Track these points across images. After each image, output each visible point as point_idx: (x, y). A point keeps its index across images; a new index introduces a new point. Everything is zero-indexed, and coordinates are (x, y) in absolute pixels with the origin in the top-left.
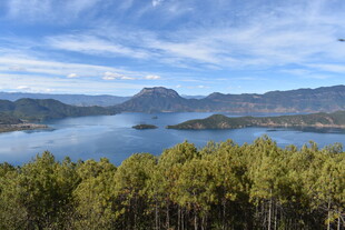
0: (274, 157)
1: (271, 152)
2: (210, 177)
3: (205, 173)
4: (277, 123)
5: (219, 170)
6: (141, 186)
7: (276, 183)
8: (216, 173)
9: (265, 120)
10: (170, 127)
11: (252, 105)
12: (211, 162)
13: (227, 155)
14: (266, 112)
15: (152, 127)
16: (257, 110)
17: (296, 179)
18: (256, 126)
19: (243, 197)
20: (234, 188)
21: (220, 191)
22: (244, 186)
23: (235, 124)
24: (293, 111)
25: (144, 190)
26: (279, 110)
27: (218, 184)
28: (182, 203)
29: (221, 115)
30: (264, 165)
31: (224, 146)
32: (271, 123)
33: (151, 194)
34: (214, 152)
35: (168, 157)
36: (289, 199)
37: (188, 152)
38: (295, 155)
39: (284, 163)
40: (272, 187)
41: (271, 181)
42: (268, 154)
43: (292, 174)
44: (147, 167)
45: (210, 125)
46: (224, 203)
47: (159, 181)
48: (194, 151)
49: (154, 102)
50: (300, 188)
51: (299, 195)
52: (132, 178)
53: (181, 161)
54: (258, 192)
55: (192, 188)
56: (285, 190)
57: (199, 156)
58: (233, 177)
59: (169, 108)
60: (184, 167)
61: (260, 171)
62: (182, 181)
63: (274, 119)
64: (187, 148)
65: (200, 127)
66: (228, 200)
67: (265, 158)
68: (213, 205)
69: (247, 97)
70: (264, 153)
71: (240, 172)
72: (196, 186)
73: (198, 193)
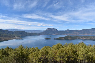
0: (85, 48)
1: (84, 46)
2: (66, 53)
3: (64, 52)
4: (85, 38)
5: (69, 51)
6: (46, 55)
7: (85, 55)
8: (68, 52)
9: (82, 37)
10: (55, 39)
11: (78, 33)
12: (66, 49)
13: (71, 47)
14: (82, 35)
15: (50, 39)
16: (80, 34)
17: (91, 55)
18: (79, 39)
19: (76, 59)
20: (73, 57)
21: (69, 57)
22: (76, 56)
23: (73, 38)
24: (90, 35)
26: (86, 35)
27: (68, 55)
28: (58, 60)
29: (69, 36)
30: (82, 50)
31: (70, 45)
32: (84, 38)
33: (49, 57)
34: (67, 46)
35: (54, 47)
36: (89, 60)
38: (91, 48)
39: (87, 50)
40: (84, 57)
41: (84, 55)
42: (83, 47)
43: (90, 53)
44: (48, 50)
45: (66, 39)
46: (70, 61)
47: (52, 54)
48: (61, 46)
49: (50, 32)
50: (92, 57)
51: (92, 59)
52: (44, 53)
53: (58, 49)
54: (80, 58)
55: (61, 56)
56: (88, 58)
57: (63, 47)
58: (73, 53)
59: (54, 34)
60: (59, 50)
61: (81, 52)
62: (58, 54)
63: (84, 37)
64: (59, 45)
65: (63, 39)
66: (71, 60)
67: (82, 48)
68: (67, 61)
70: (82, 47)
71: (75, 52)
72: (62, 56)
73: (63, 58)
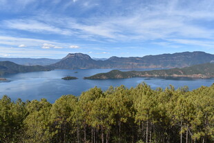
0: (149, 95)
1: (148, 92)
2: (111, 109)
3: (107, 106)
4: (151, 75)
5: (116, 104)
6: (67, 116)
7: (151, 111)
8: (114, 106)
9: (143, 73)
10: (86, 78)
11: (136, 64)
12: (111, 99)
13: (121, 94)
14: (144, 68)
15: (75, 78)
16: (138, 67)
17: (162, 108)
18: (138, 76)
19: (131, 120)
20: (125, 115)
21: (117, 117)
22: (132, 114)
23: (125, 76)
24: (160, 67)
25: (70, 118)
26: (152, 67)
27: (116, 113)
28: (94, 125)
29: (117, 70)
30: (143, 101)
31: (119, 89)
32: (147, 75)
33: (74, 120)
34: (113, 93)
35: (84, 97)
36: (158, 120)
37: (97, 93)
38: (161, 94)
39: (155, 99)
40: (148, 113)
41: (148, 110)
42: (145, 93)
43: (160, 105)
44: (71, 104)
45: (111, 76)
46: (119, 124)
47: (79, 112)
48: (101, 93)
49: (76, 62)
50: (164, 113)
51: (164, 118)
52: (62, 111)
53: (93, 99)
54: (140, 117)
55: (100, 116)
56: (156, 115)
57: (104, 96)
58: (125, 108)
59: (85, 66)
60: (95, 103)
61: (141, 104)
62: (93, 111)
63: (149, 72)
64: (96, 91)
65: (104, 77)
66: (122, 122)
67: (144, 96)
68: (113, 126)
69: (133, 59)
70: (143, 93)
71: (129, 105)
72: (102, 114)
73: (103, 119)
